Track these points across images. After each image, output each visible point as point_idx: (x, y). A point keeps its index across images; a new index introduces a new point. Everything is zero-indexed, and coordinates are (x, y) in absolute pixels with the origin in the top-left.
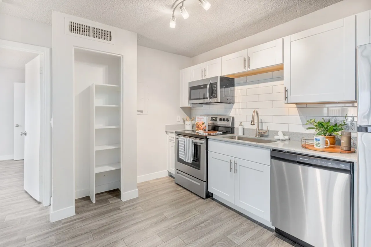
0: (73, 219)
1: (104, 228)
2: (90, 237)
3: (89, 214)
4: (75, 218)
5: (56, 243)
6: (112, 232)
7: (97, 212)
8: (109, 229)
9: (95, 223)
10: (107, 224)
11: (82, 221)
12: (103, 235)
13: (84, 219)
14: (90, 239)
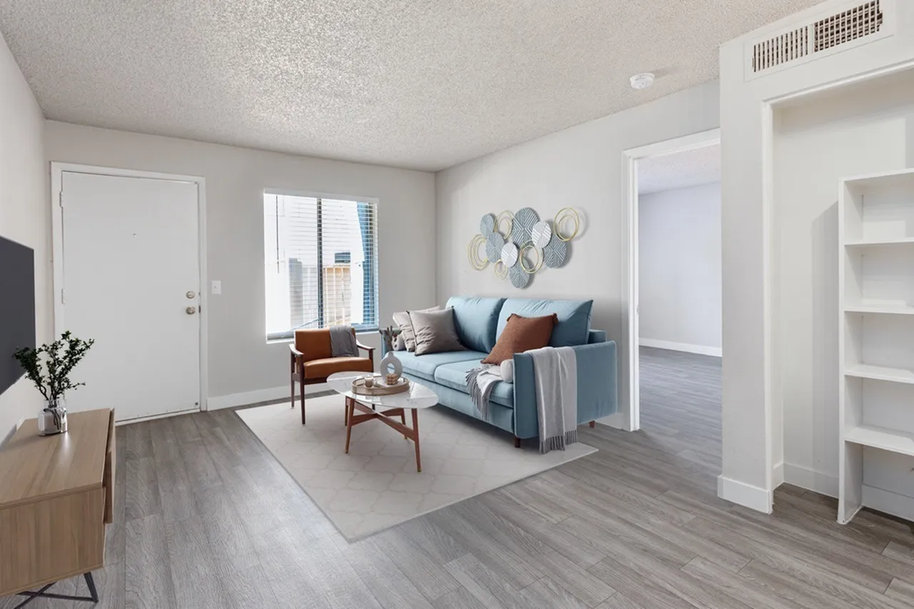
0: (754, 517)
1: (784, 577)
2: (737, 566)
3: (795, 534)
4: (761, 518)
5: (686, 526)
6: (788, 597)
7: (817, 542)
8: (789, 586)
9: (782, 557)
10: (802, 578)
11: (766, 532)
12: (763, 584)
13: (772, 533)
14: (732, 568)
